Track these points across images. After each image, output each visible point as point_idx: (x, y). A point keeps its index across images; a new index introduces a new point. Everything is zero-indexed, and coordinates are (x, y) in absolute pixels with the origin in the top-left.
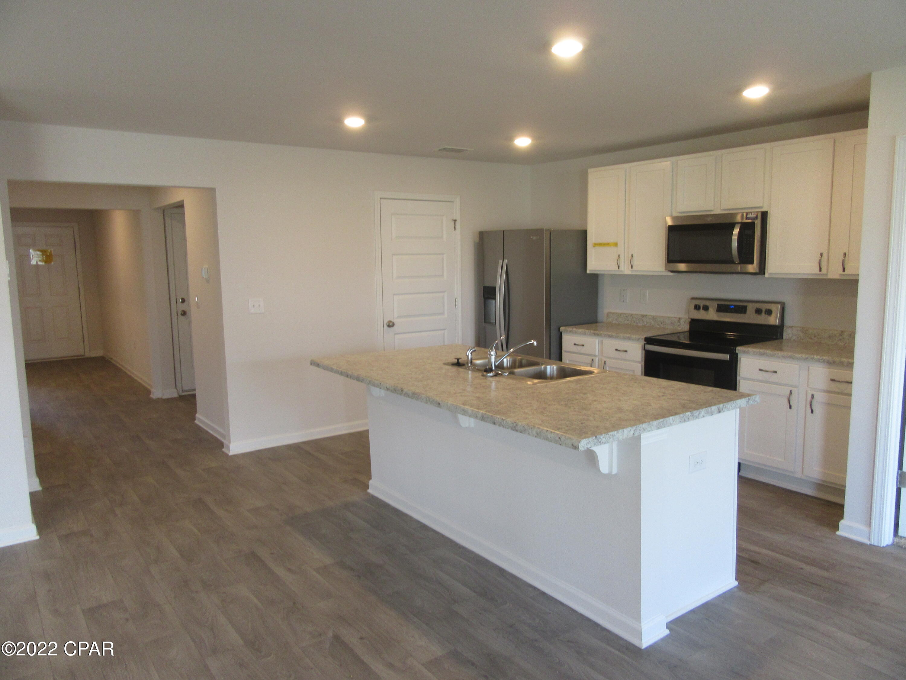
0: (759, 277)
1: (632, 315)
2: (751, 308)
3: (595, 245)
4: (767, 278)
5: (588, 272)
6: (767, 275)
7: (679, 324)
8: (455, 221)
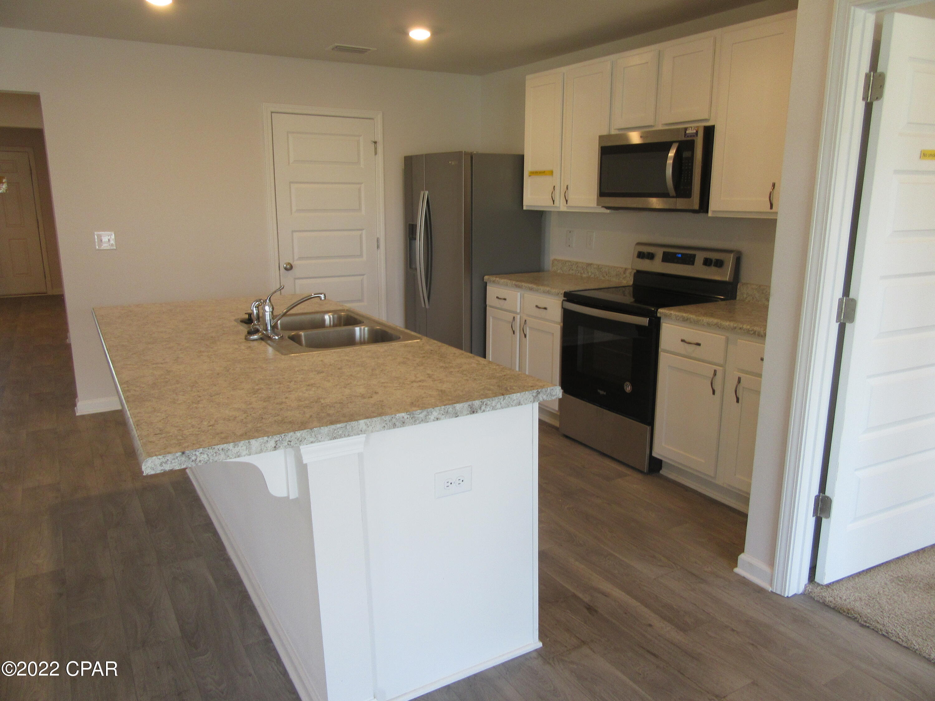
0: (701, 216)
1: (577, 263)
2: (700, 257)
3: (533, 173)
4: (710, 217)
5: (525, 208)
6: (710, 214)
7: (624, 276)
8: (375, 143)
